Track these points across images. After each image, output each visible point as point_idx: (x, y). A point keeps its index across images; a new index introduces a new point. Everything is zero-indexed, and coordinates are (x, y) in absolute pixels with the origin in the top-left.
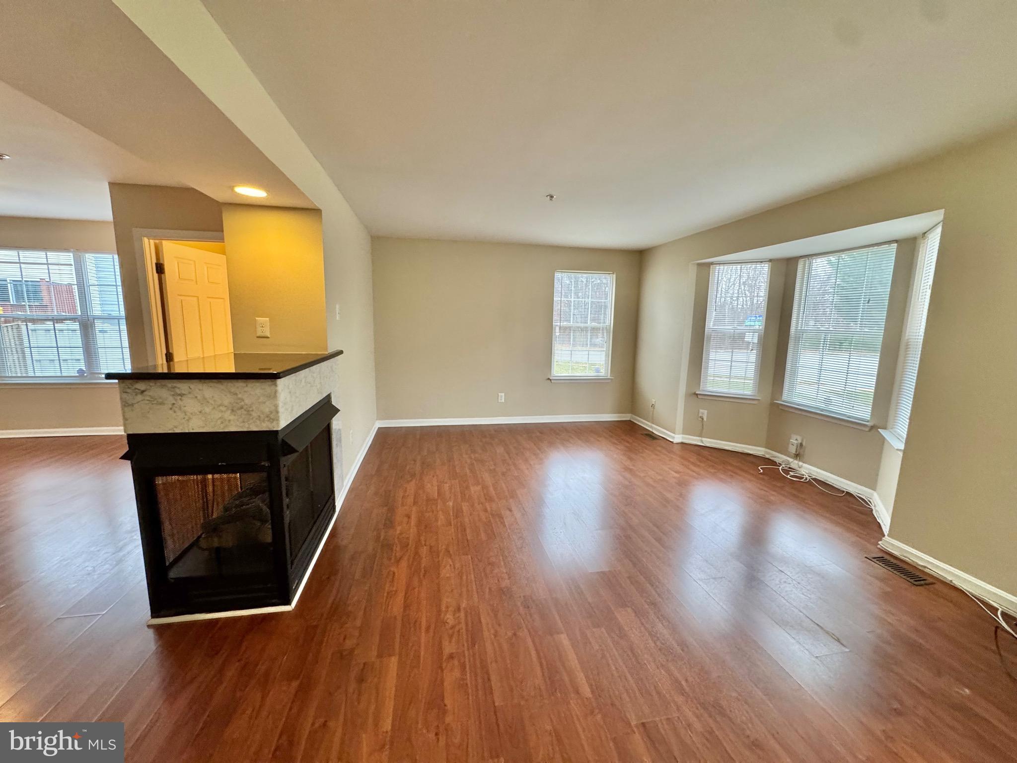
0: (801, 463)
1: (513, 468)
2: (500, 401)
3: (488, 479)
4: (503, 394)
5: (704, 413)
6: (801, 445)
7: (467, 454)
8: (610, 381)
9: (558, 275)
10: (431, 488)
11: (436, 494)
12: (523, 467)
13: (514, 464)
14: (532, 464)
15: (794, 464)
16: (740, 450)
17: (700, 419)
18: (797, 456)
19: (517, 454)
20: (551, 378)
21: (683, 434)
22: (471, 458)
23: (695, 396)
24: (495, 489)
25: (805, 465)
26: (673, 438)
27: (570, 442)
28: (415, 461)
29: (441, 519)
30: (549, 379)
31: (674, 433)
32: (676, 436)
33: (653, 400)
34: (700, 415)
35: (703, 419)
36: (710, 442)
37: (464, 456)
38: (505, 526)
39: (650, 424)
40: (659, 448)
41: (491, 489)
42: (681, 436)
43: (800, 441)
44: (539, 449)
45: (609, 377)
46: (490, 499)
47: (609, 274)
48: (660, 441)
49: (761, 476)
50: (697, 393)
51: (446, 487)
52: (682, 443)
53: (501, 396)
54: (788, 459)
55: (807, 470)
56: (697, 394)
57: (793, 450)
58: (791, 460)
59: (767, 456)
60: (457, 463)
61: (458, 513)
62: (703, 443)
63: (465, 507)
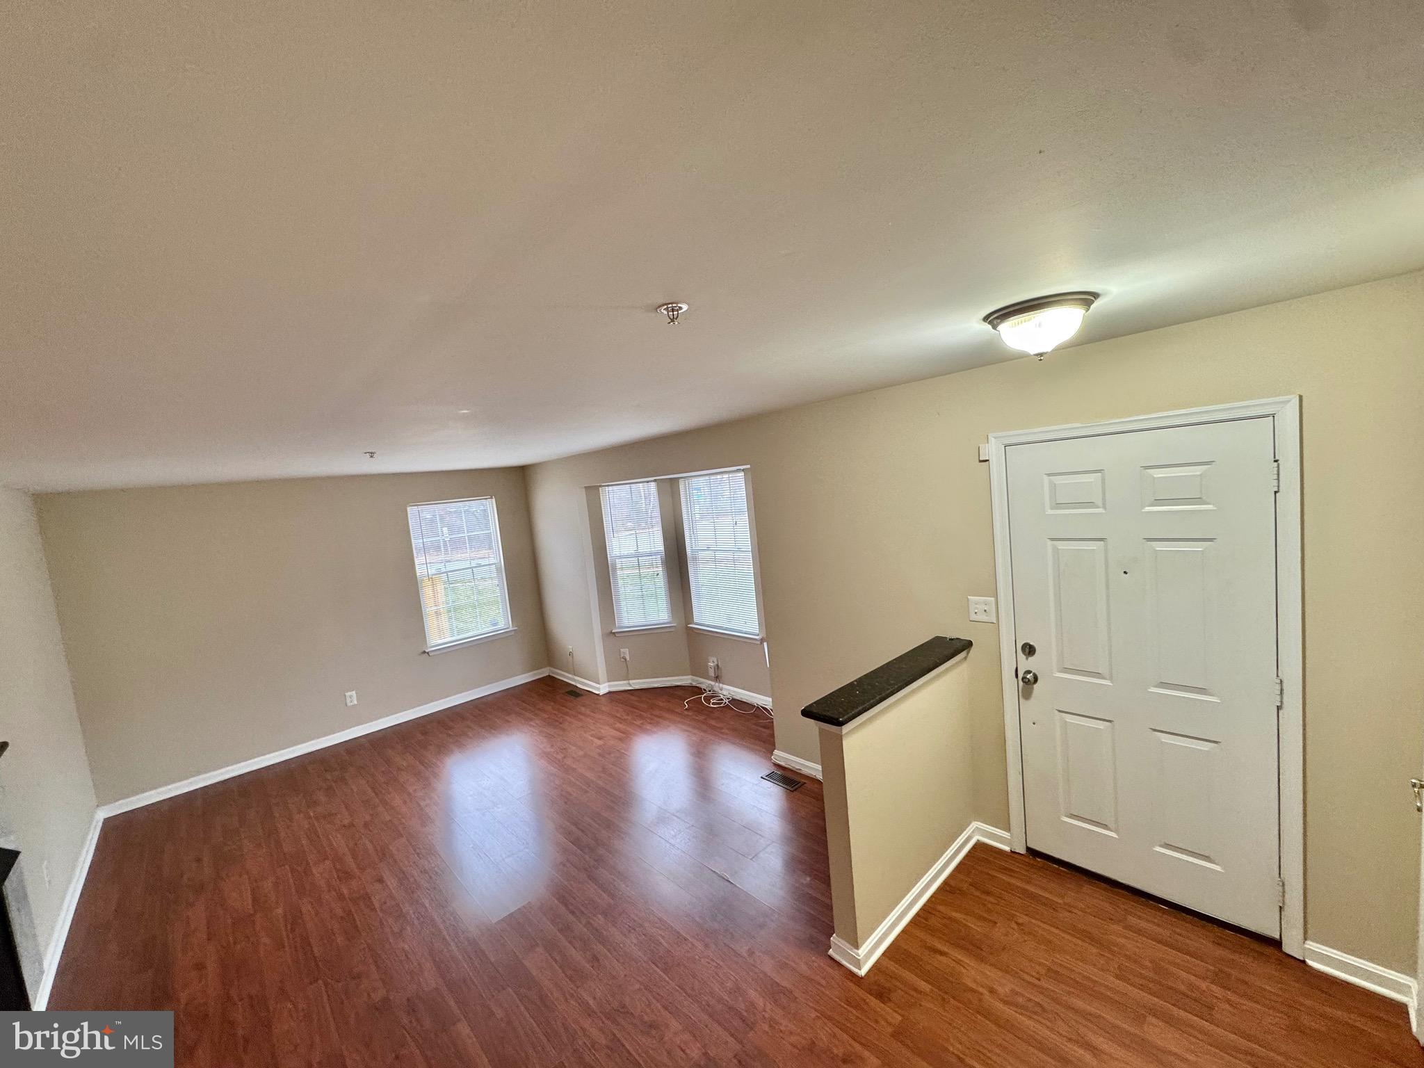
0: (721, 685)
1: (381, 809)
2: (349, 704)
3: (340, 842)
4: (354, 693)
5: (626, 652)
6: (718, 665)
7: (300, 812)
8: (513, 633)
9: (412, 511)
10: (239, 898)
11: (250, 902)
12: (397, 801)
13: (384, 803)
14: (411, 791)
15: (717, 686)
16: (668, 684)
17: (622, 660)
18: (717, 678)
19: (387, 784)
20: (427, 651)
21: (609, 681)
22: (310, 817)
23: (612, 636)
24: (355, 857)
25: (725, 686)
26: (599, 689)
27: (468, 736)
28: (199, 860)
29: (265, 944)
30: (424, 652)
31: (599, 684)
32: (601, 686)
33: (570, 647)
34: (622, 655)
35: (626, 660)
36: (639, 683)
37: (296, 817)
38: (374, 909)
39: (570, 676)
40: (583, 709)
41: (349, 859)
42: (607, 684)
43: (716, 663)
44: (422, 763)
45: (511, 629)
46: (346, 876)
47: (486, 499)
48: (584, 697)
49: (686, 713)
50: (613, 631)
51: (268, 885)
52: (610, 693)
53: (351, 697)
54: (710, 682)
55: (728, 691)
56: (614, 633)
57: (712, 673)
58: (713, 683)
59: (694, 684)
60: (282, 835)
61: (295, 919)
62: (631, 686)
63: (306, 908)
